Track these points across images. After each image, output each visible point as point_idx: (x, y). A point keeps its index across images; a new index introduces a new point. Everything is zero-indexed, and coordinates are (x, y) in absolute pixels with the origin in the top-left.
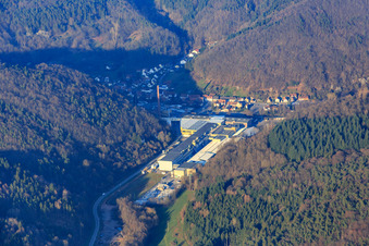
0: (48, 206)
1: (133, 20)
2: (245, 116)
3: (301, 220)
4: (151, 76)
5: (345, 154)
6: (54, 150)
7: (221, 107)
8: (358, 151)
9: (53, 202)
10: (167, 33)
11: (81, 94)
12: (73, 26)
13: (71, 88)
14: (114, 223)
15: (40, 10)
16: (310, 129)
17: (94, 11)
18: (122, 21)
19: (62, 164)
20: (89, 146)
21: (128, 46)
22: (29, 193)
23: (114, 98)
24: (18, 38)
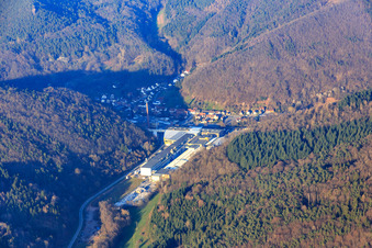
0: (37, 210)
1: (137, 47)
2: (219, 127)
3: (237, 223)
4: (148, 93)
5: (285, 164)
6: (51, 161)
7: (201, 119)
8: (296, 161)
9: (41, 207)
10: (163, 56)
11: (80, 112)
12: (88, 53)
13: (71, 108)
14: (95, 223)
15: (61, 40)
16: (260, 142)
17: (106, 40)
18: (128, 47)
19: (55, 173)
20: (82, 156)
21: (131, 68)
22: (22, 199)
23: (108, 115)
24: (42, 63)
